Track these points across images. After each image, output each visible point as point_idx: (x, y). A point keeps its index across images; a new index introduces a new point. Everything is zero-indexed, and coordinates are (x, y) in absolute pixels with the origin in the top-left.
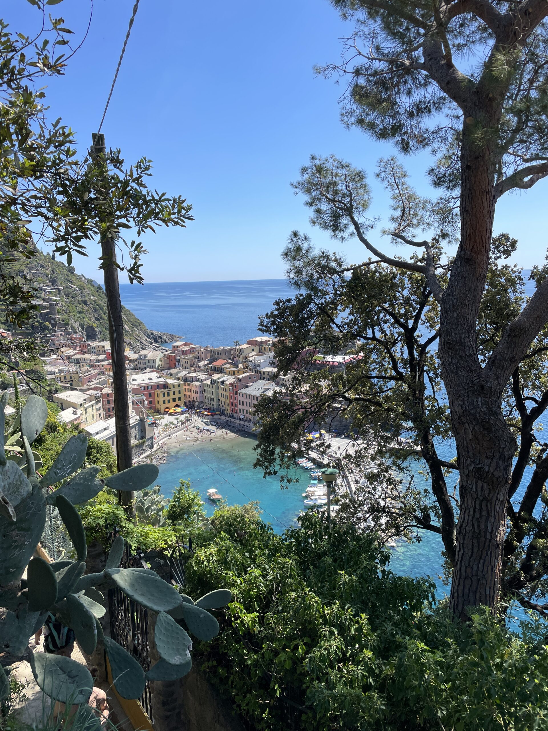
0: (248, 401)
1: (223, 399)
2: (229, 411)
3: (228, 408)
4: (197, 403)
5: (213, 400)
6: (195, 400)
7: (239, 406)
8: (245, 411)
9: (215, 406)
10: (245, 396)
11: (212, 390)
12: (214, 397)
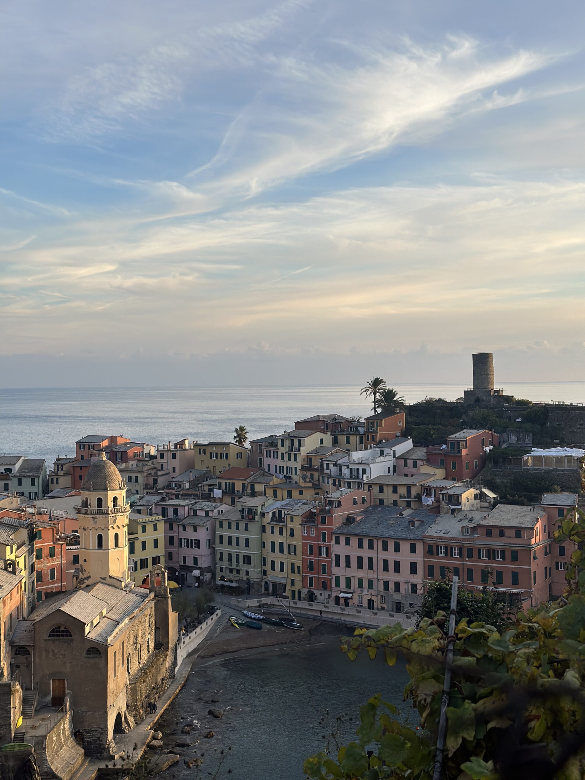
0: (366, 553)
1: (278, 557)
2: (298, 585)
3: (297, 578)
4: (196, 573)
5: (248, 560)
6: (190, 562)
7: (336, 571)
8: (354, 583)
9: (254, 576)
10: (354, 542)
11: (242, 536)
12: (252, 551)
